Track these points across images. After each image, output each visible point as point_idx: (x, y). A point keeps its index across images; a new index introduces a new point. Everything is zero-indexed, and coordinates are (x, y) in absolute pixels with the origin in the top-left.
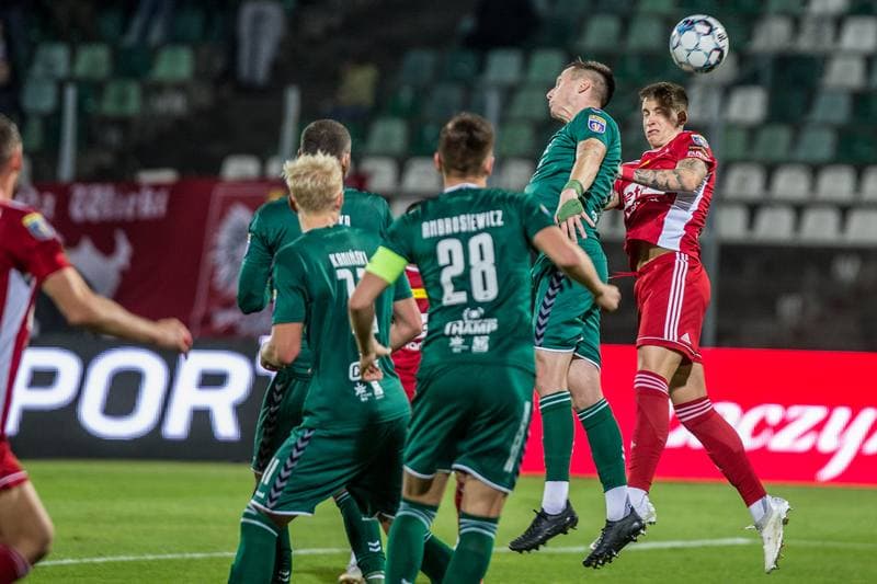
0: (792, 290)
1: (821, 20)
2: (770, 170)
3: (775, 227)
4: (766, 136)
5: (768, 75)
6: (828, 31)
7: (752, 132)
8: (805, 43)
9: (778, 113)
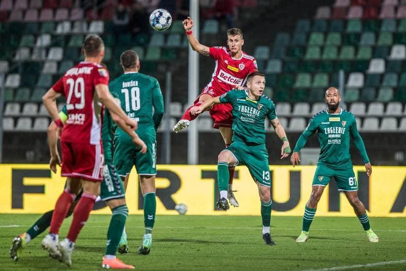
0: (30, 150)
1: (41, 48)
2: (22, 105)
3: (24, 125)
4: (20, 92)
5: (20, 70)
6: (44, 53)
7: (15, 90)
8: (34, 57)
9: (24, 84)
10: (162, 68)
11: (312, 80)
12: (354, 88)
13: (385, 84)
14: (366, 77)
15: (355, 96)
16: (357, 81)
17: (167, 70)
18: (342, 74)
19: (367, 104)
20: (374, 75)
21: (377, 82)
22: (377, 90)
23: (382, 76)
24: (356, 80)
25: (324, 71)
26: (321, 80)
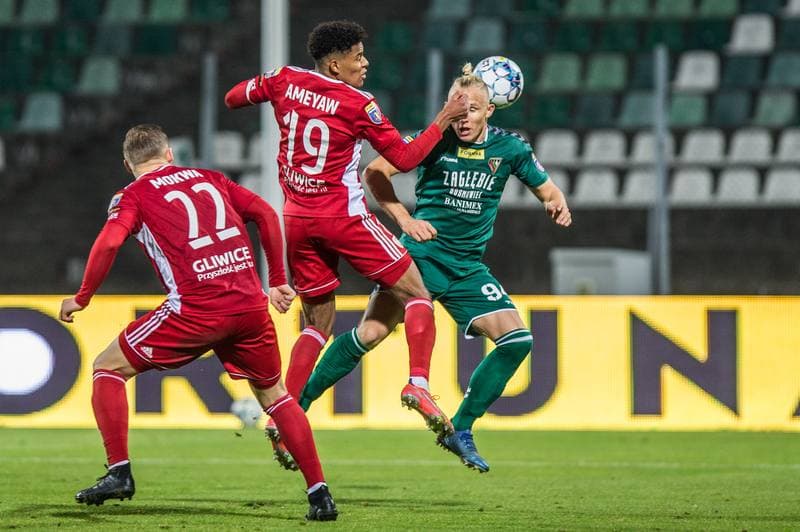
10: (190, 43)
11: (584, 73)
12: (692, 93)
13: (774, 78)
14: (725, 63)
15: (696, 113)
16: (699, 72)
17: (206, 48)
18: (661, 57)
19: (729, 134)
20: (746, 58)
21: (752, 77)
22: (754, 96)
23: (765, 61)
24: (698, 70)
25: (615, 48)
26: (609, 72)
